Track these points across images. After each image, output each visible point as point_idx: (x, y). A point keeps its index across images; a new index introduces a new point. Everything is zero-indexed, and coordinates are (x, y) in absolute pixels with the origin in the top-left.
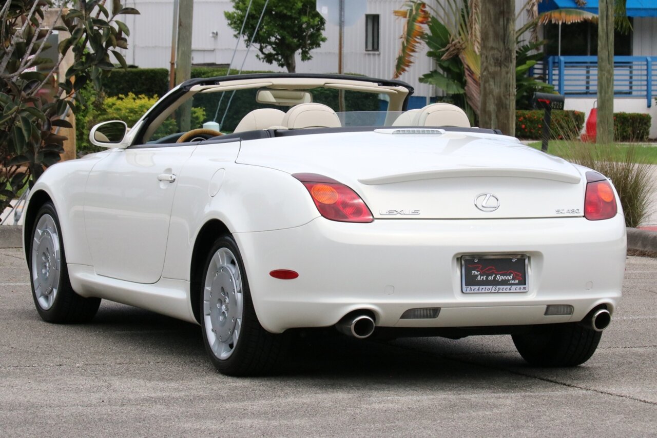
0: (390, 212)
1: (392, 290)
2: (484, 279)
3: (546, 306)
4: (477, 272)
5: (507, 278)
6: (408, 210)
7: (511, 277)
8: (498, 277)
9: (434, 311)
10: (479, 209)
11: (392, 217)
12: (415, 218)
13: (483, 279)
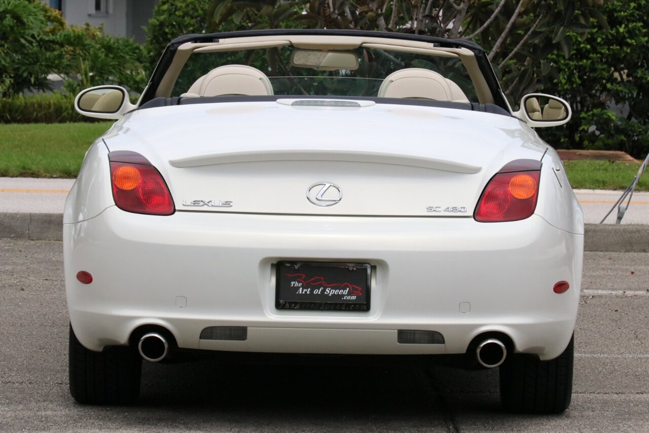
0: (196, 203)
1: (184, 302)
2: (308, 293)
3: (397, 331)
4: (299, 282)
5: (341, 292)
6: (217, 200)
7: (346, 292)
8: (327, 290)
9: (239, 332)
10: (310, 201)
11: (198, 208)
12: (226, 210)
13: (306, 292)
